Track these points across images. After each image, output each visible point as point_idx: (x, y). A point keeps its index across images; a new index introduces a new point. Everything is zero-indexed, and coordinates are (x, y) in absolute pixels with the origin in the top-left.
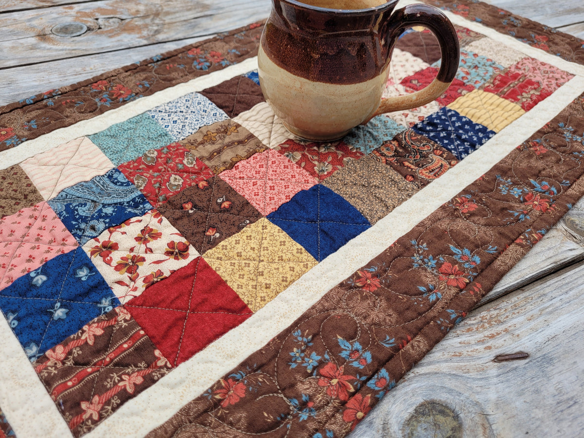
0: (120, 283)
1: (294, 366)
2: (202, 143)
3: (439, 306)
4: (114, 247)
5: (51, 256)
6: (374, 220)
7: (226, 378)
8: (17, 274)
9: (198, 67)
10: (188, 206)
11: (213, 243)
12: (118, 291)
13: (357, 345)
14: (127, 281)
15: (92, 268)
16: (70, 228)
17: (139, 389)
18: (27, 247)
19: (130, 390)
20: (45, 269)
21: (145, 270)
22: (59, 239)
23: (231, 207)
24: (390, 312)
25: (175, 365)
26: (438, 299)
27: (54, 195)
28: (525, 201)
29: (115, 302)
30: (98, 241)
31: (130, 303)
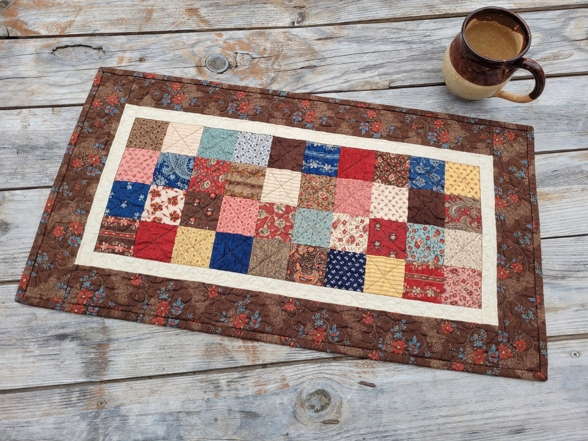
0: (148, 211)
1: (159, 292)
2: (238, 172)
3: (221, 324)
4: (159, 195)
5: (140, 181)
6: (250, 273)
7: (140, 275)
8: (125, 179)
9: (294, 117)
10: (197, 201)
11: (187, 225)
12: (145, 214)
13: (182, 307)
14: (150, 212)
15: (145, 198)
16: (154, 174)
17: (119, 253)
18: (138, 169)
19: (116, 251)
20: (134, 185)
21: (158, 214)
22: (148, 175)
23: (209, 216)
24: (204, 308)
25: (133, 256)
26: (223, 322)
27: (165, 152)
28: (316, 329)
29: (139, 217)
30: (157, 187)
31: (143, 222)
